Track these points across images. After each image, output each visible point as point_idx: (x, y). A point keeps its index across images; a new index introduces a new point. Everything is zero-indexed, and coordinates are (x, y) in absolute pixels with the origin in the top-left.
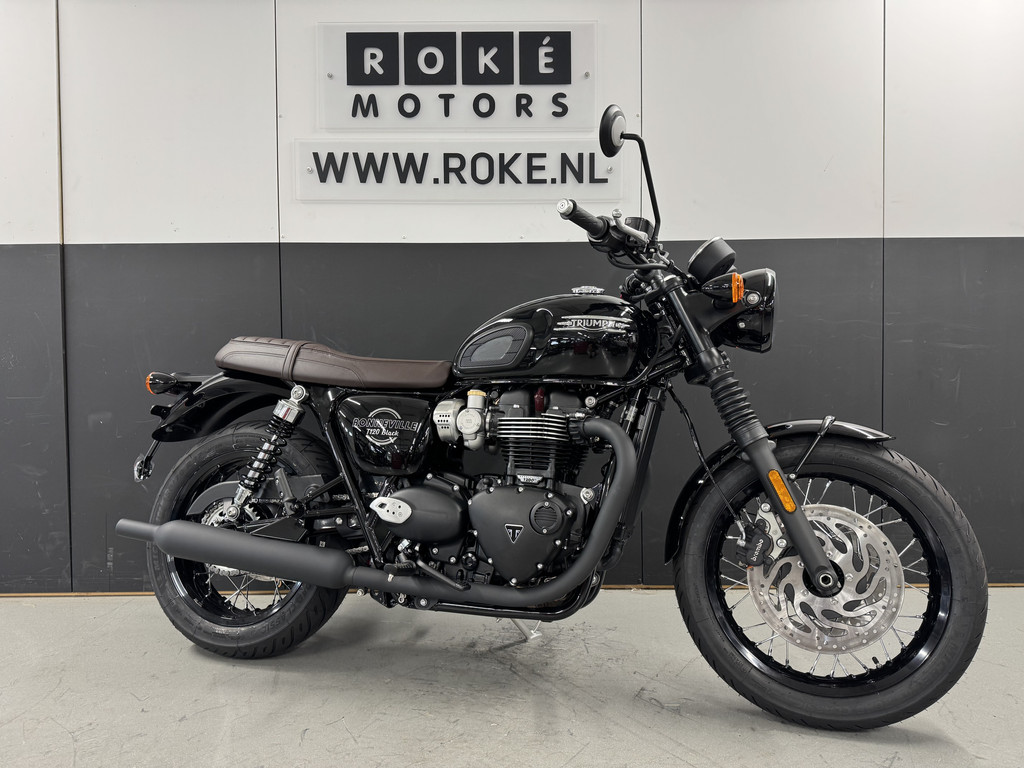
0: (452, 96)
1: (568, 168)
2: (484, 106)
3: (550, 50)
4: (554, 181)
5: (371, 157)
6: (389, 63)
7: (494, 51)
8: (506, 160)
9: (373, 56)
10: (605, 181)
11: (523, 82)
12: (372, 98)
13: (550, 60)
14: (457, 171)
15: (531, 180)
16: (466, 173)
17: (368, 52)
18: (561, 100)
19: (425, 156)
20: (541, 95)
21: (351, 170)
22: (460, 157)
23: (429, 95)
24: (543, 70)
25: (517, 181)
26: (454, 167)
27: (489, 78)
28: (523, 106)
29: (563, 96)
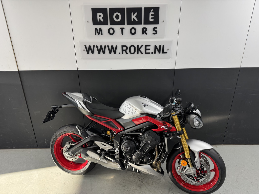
0: (124, 28)
1: (156, 50)
2: (133, 31)
3: (153, 13)
4: (152, 53)
5: (101, 47)
6: (105, 18)
7: (136, 14)
8: (139, 47)
9: (100, 16)
10: (167, 53)
11: (144, 24)
12: (100, 29)
13: (153, 17)
14: (125, 51)
15: (146, 53)
16: (128, 51)
17: (98, 14)
18: (155, 29)
19: (116, 46)
20: (150, 28)
21: (96, 51)
22: (126, 47)
23: (117, 28)
24: (151, 20)
25: (142, 53)
26: (125, 49)
27: (135, 23)
28: (144, 31)
29: (156, 28)
